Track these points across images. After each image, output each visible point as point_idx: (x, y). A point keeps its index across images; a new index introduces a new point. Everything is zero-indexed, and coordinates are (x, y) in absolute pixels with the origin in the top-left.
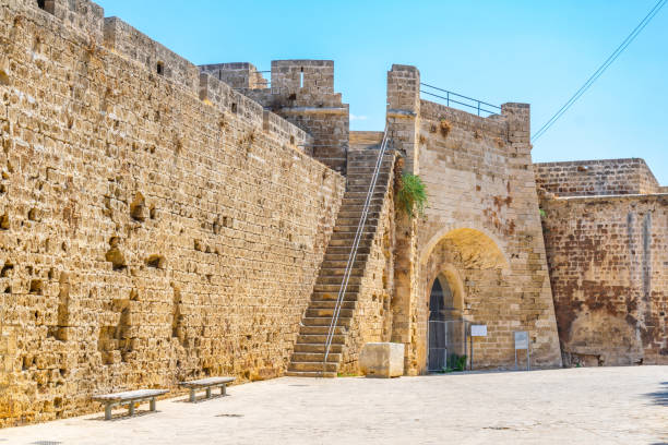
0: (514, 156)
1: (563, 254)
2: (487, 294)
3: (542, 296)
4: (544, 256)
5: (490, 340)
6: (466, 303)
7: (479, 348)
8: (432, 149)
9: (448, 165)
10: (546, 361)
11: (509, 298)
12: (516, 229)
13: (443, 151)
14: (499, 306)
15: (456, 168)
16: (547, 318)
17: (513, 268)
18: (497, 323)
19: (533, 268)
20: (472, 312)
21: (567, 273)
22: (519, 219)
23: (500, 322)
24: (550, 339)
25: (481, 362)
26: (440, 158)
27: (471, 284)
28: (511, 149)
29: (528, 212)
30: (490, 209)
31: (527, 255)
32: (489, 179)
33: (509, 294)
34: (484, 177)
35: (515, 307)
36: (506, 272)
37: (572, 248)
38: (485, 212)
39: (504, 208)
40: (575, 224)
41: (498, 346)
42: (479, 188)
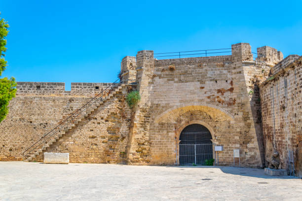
0: (235, 68)
1: (263, 111)
2: (224, 132)
3: (250, 132)
4: (251, 113)
5: (226, 153)
6: (215, 137)
7: (221, 156)
8: (163, 78)
9: (176, 82)
10: (253, 164)
11: (234, 134)
12: (236, 102)
13: (171, 77)
14: (230, 138)
15: (182, 82)
16: (253, 143)
17: (236, 120)
18: (229, 145)
19: (245, 119)
20: (217, 140)
21: (264, 120)
22: (237, 97)
23: (230, 145)
25: (222, 162)
26: (169, 80)
27: (217, 128)
28: (233, 66)
29: (242, 93)
30: (213, 95)
31: (242, 113)
32: (212, 82)
33: (234, 132)
34: (208, 82)
35: (237, 138)
36: (232, 122)
38: (209, 97)
39: (227, 93)
41: (230, 155)
42: (202, 88)
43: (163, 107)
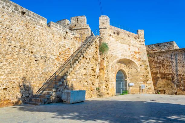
0: (140, 42)
1: (154, 65)
2: (134, 75)
4: (149, 66)
5: (135, 87)
6: (128, 77)
7: (132, 88)
8: (114, 38)
9: (119, 43)
10: (150, 92)
11: (140, 76)
12: (141, 59)
14: (137, 78)
15: (122, 43)
16: (150, 81)
17: (141, 69)
19: (146, 69)
20: (130, 79)
21: (155, 70)
22: (142, 57)
23: (137, 82)
24: (151, 86)
25: (133, 92)
26: (116, 40)
27: (129, 73)
28: (139, 40)
29: (144, 55)
31: (144, 66)
32: (133, 47)
34: (131, 46)
36: (139, 70)
37: (156, 64)
38: (132, 55)
39: (138, 54)
40: (157, 58)
41: (137, 88)
42: (129, 49)
43: (114, 57)
